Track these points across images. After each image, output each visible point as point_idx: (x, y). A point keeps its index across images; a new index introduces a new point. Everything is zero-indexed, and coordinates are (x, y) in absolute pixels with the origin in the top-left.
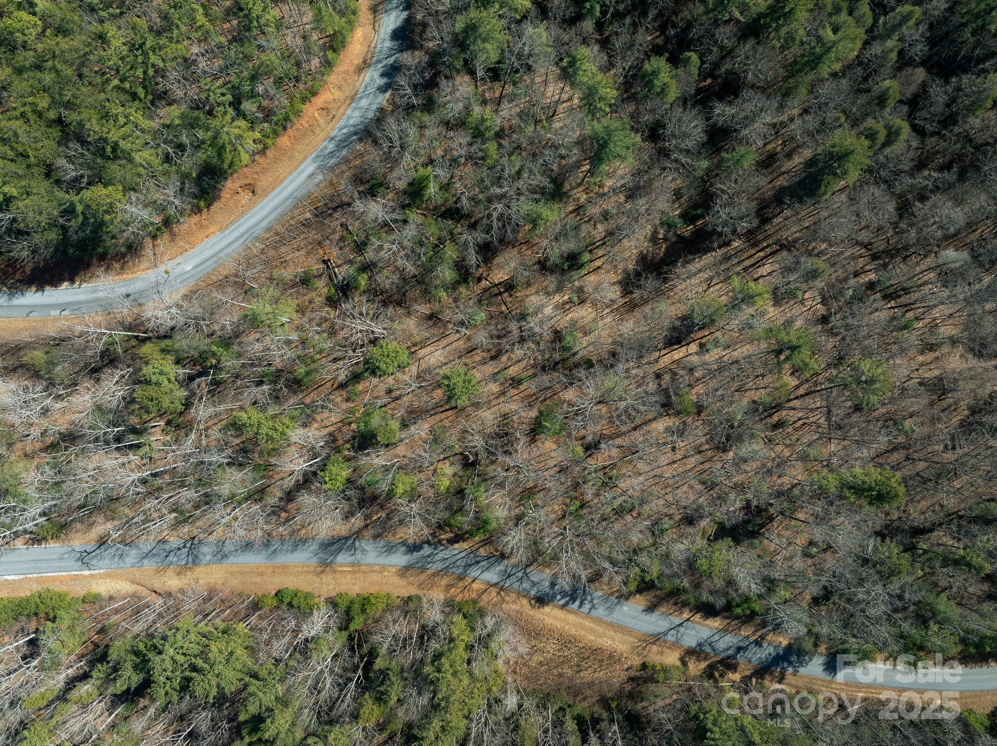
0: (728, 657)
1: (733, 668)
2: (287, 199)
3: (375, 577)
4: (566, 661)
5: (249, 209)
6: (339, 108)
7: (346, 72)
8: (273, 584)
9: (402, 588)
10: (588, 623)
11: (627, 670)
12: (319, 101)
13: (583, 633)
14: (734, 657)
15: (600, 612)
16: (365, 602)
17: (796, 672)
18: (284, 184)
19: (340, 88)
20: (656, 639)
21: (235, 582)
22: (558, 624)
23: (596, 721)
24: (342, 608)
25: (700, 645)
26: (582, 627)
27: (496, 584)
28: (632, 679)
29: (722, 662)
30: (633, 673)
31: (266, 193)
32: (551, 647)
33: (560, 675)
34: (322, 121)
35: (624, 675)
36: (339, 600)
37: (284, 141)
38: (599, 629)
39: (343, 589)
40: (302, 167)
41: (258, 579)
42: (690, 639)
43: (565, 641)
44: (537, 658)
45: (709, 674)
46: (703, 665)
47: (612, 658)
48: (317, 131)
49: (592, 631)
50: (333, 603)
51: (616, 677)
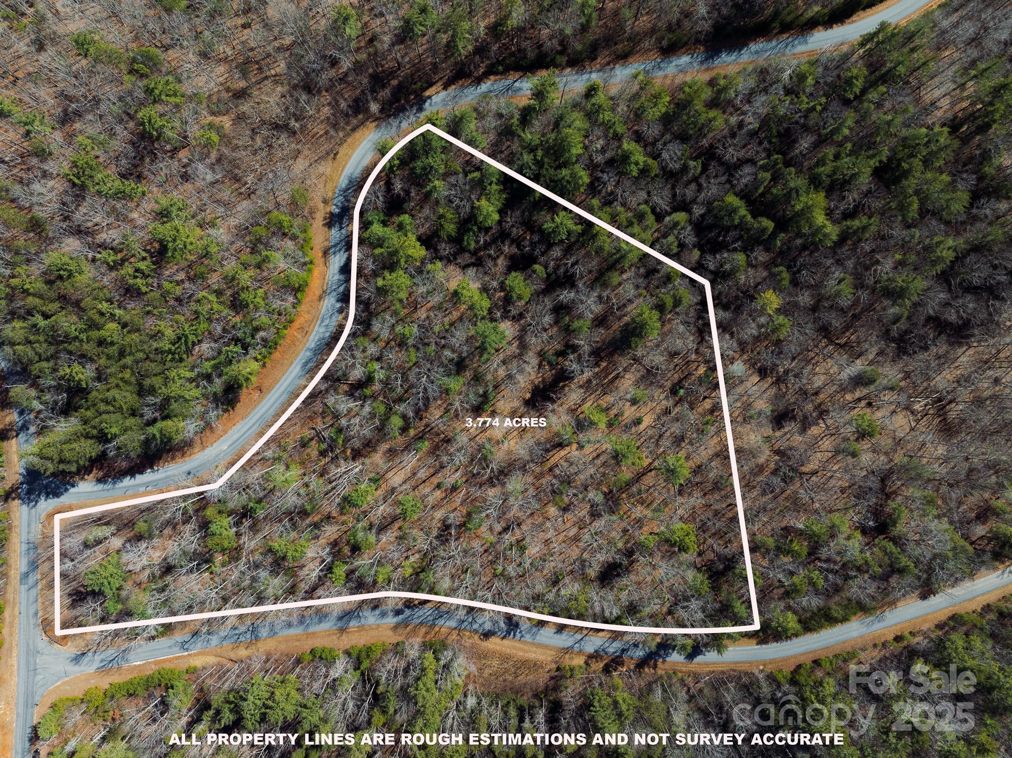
0: (617, 657)
1: (622, 664)
2: (283, 393)
3: (374, 633)
4: (507, 671)
5: (259, 402)
6: (309, 326)
7: (312, 301)
8: (308, 645)
9: (392, 638)
10: (517, 645)
11: (548, 672)
12: (296, 325)
13: (515, 652)
14: (621, 657)
15: (528, 637)
16: (369, 650)
17: (664, 661)
18: (280, 383)
19: (308, 312)
20: (567, 650)
21: (283, 647)
22: (498, 648)
23: (531, 707)
24: (354, 655)
25: (596, 651)
26: (514, 648)
27: (455, 628)
28: (552, 678)
29: (613, 660)
30: (553, 674)
31: (269, 390)
32: (495, 663)
33: (505, 681)
34: (299, 336)
35: (547, 676)
36: (352, 651)
37: (276, 355)
38: (526, 647)
39: (353, 643)
40: (291, 369)
41: (297, 643)
42: (590, 649)
43: (505, 658)
44: (487, 672)
45: (607, 670)
46: (602, 665)
47: (536, 666)
48: (297, 343)
49: (521, 649)
50: (348, 653)
51: (542, 679)
